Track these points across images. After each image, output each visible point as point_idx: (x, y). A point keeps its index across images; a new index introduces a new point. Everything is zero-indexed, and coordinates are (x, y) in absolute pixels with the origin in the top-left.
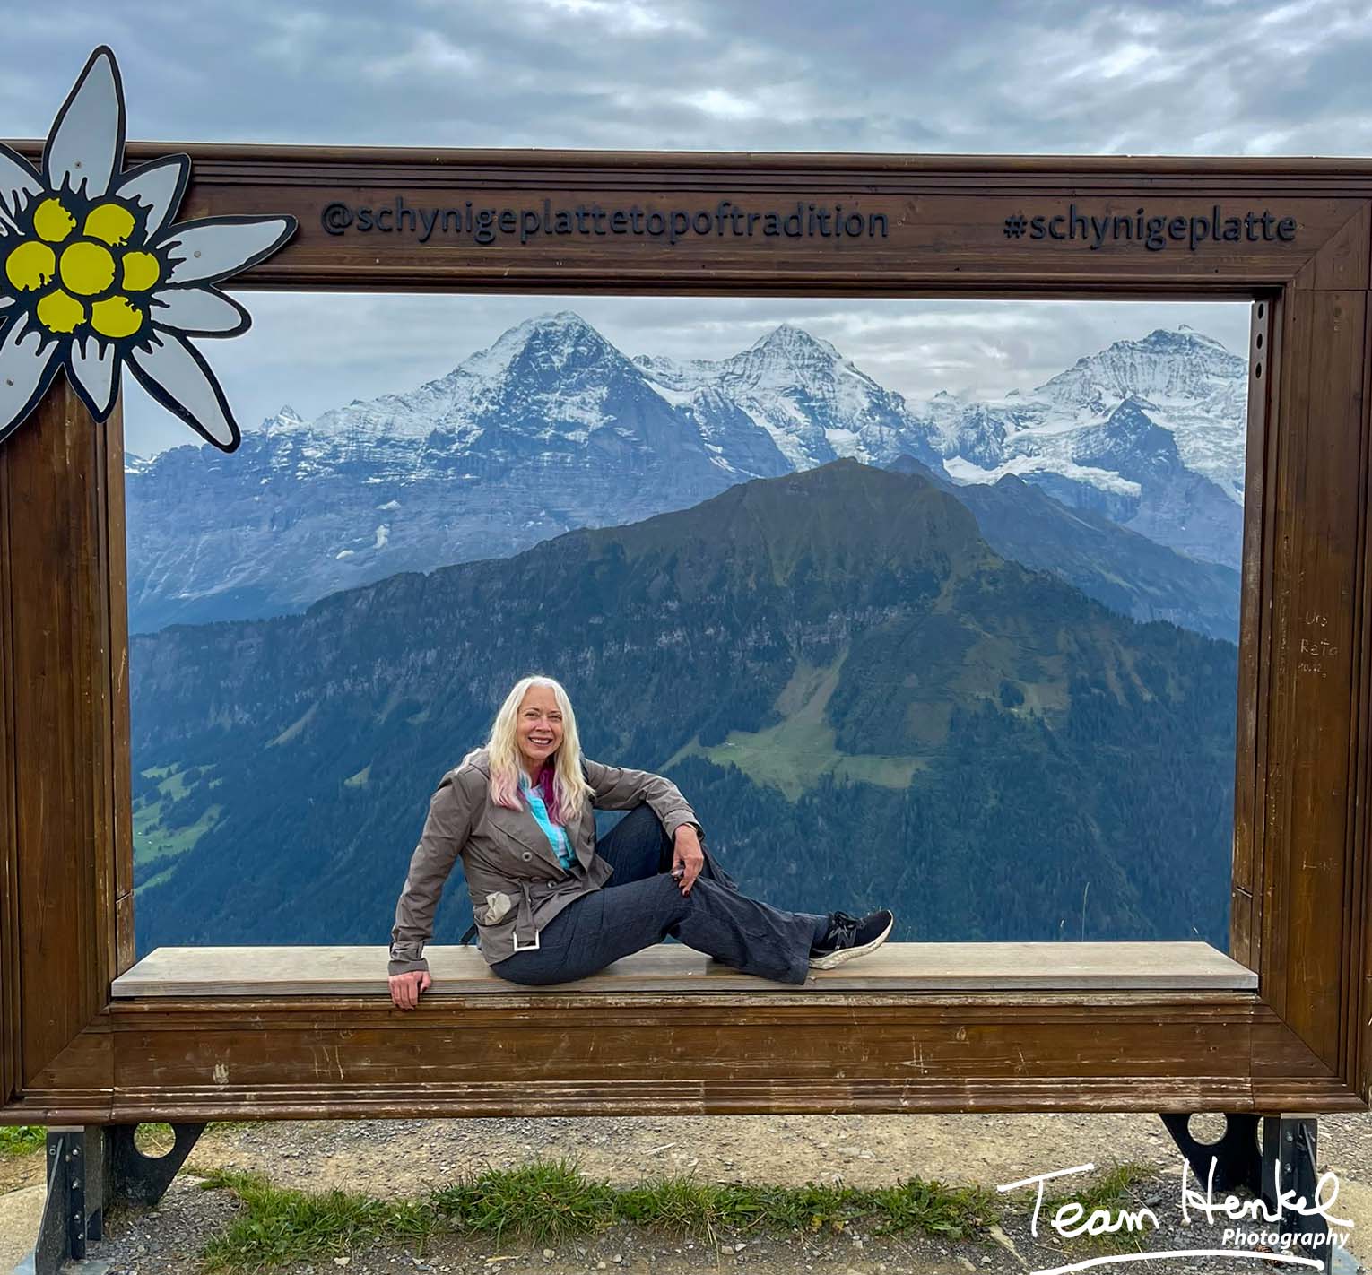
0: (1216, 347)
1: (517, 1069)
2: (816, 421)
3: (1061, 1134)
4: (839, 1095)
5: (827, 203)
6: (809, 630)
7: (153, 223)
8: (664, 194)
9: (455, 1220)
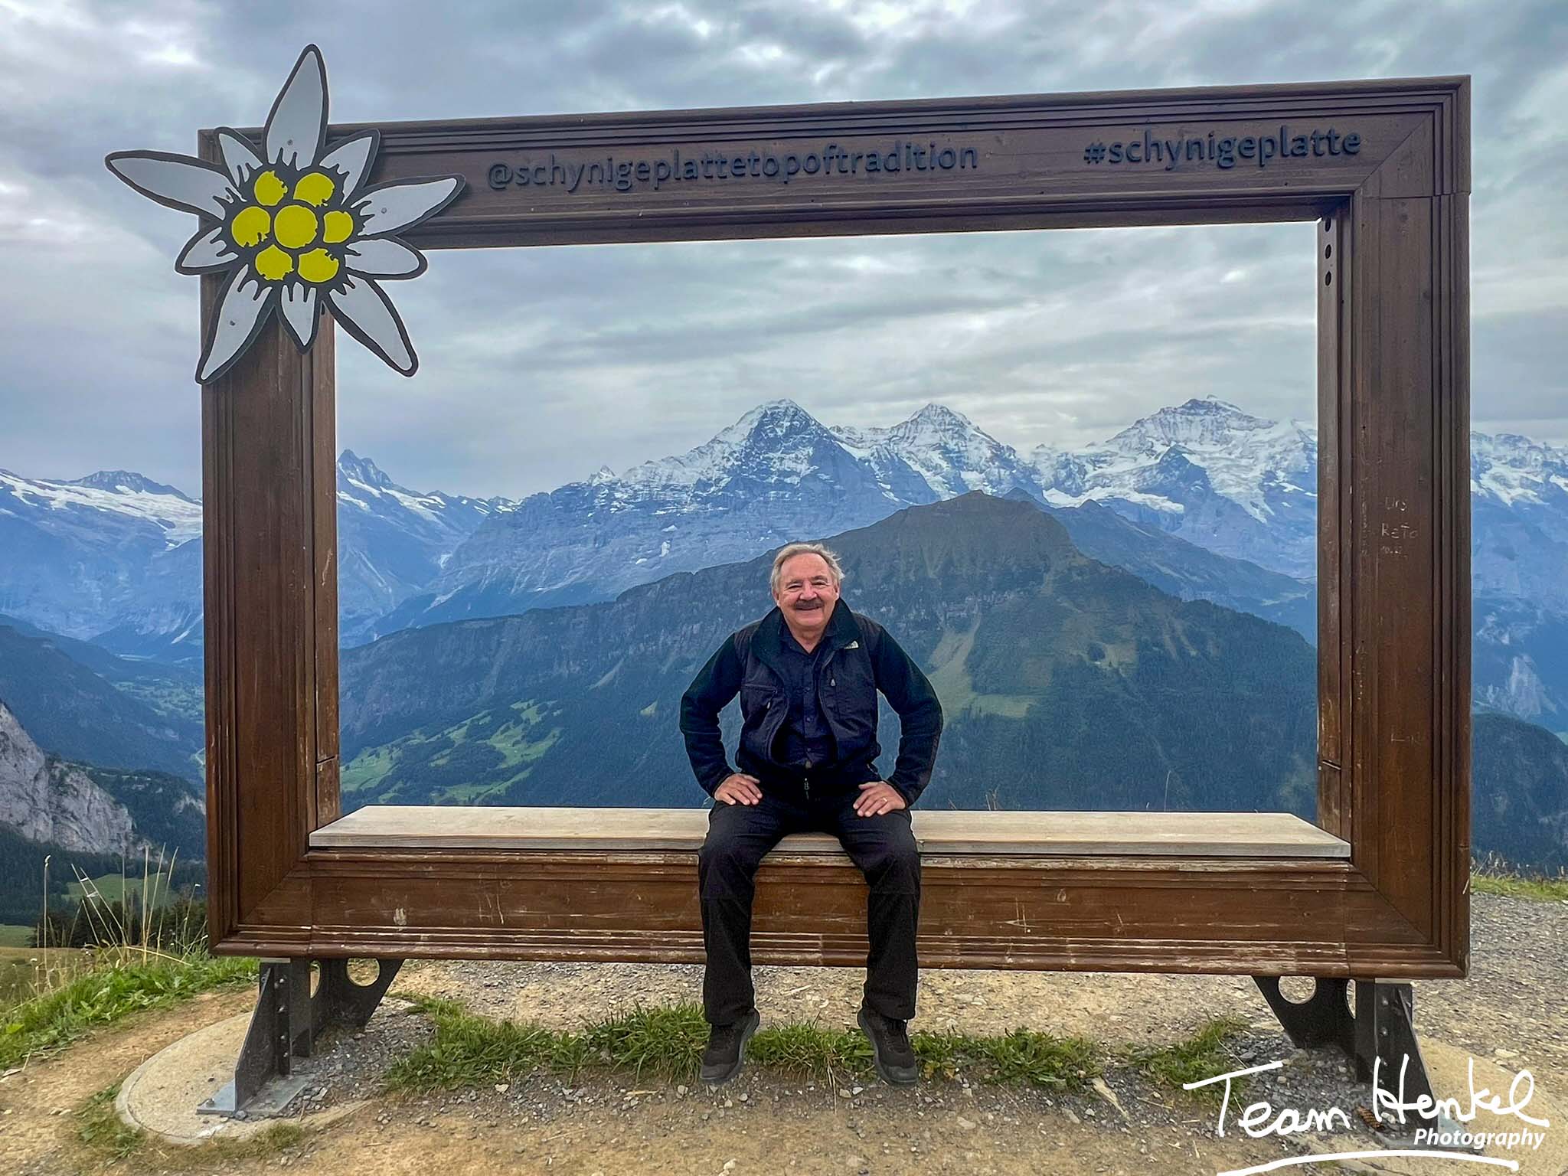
0: (1234, 409)
1: (655, 919)
2: (954, 467)
3: (1155, 987)
4: (947, 951)
5: (923, 141)
6: (952, 609)
7: (348, 188)
8: (777, 141)
9: (603, 1054)
